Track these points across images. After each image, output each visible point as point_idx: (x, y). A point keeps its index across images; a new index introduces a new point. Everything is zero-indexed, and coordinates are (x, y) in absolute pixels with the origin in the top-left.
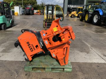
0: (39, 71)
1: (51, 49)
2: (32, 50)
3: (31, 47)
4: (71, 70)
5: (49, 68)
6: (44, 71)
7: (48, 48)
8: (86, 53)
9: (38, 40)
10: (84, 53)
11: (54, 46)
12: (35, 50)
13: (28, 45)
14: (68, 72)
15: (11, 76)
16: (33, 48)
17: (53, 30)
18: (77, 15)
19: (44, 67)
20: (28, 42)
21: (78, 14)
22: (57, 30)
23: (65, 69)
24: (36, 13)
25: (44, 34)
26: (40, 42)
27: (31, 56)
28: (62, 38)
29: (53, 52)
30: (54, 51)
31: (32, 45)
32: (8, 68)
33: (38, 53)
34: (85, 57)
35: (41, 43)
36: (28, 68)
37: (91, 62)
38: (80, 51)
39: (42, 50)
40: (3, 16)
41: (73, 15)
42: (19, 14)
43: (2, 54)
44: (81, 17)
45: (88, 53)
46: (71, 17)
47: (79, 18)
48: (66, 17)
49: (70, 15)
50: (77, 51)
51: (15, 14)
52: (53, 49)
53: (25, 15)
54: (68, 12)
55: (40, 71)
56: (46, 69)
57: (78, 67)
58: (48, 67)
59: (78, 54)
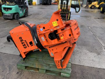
0: (32, 71)
1: (50, 47)
2: (25, 47)
3: (24, 43)
4: (69, 75)
5: (44, 70)
6: (38, 72)
7: (44, 46)
8: (96, 55)
9: (32, 35)
10: (93, 54)
11: (50, 44)
12: (29, 46)
13: (21, 41)
14: (65, 77)
15: (3, 72)
16: (26, 44)
17: (52, 24)
18: (97, 6)
19: (37, 67)
20: (21, 37)
21: (100, 5)
22: (57, 25)
23: (61, 74)
24: (54, 3)
25: (41, 29)
26: (34, 39)
27: (24, 53)
28: (60, 35)
29: (51, 50)
30: (53, 50)
31: (25, 41)
32: (3, 63)
33: (34, 50)
34: (94, 59)
35: (36, 40)
36: (21, 66)
37: (99, 67)
38: (89, 51)
39: (37, 48)
40: (16, 6)
41: (93, 6)
42: (37, 4)
43: (4, 45)
44: (102, 9)
45: (99, 54)
46: (91, 8)
47: (99, 10)
48: (85, 8)
49: (90, 6)
50: (85, 51)
51: (33, 4)
52: (52, 47)
53: (43, 5)
54: (88, 2)
55: (34, 71)
56: (40, 70)
57: (80, 72)
58: (42, 68)
59: (86, 54)
